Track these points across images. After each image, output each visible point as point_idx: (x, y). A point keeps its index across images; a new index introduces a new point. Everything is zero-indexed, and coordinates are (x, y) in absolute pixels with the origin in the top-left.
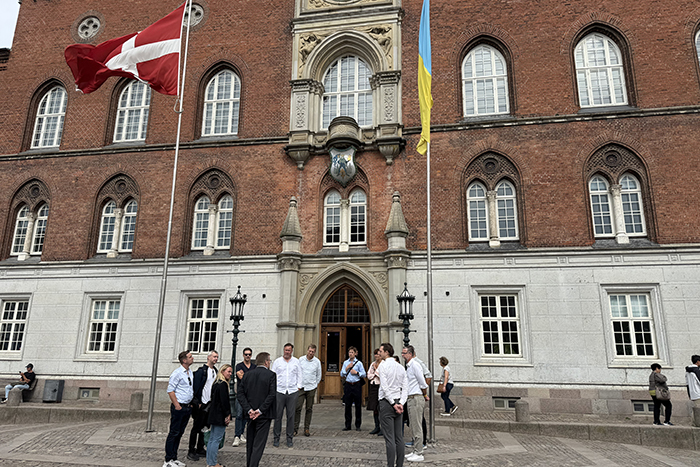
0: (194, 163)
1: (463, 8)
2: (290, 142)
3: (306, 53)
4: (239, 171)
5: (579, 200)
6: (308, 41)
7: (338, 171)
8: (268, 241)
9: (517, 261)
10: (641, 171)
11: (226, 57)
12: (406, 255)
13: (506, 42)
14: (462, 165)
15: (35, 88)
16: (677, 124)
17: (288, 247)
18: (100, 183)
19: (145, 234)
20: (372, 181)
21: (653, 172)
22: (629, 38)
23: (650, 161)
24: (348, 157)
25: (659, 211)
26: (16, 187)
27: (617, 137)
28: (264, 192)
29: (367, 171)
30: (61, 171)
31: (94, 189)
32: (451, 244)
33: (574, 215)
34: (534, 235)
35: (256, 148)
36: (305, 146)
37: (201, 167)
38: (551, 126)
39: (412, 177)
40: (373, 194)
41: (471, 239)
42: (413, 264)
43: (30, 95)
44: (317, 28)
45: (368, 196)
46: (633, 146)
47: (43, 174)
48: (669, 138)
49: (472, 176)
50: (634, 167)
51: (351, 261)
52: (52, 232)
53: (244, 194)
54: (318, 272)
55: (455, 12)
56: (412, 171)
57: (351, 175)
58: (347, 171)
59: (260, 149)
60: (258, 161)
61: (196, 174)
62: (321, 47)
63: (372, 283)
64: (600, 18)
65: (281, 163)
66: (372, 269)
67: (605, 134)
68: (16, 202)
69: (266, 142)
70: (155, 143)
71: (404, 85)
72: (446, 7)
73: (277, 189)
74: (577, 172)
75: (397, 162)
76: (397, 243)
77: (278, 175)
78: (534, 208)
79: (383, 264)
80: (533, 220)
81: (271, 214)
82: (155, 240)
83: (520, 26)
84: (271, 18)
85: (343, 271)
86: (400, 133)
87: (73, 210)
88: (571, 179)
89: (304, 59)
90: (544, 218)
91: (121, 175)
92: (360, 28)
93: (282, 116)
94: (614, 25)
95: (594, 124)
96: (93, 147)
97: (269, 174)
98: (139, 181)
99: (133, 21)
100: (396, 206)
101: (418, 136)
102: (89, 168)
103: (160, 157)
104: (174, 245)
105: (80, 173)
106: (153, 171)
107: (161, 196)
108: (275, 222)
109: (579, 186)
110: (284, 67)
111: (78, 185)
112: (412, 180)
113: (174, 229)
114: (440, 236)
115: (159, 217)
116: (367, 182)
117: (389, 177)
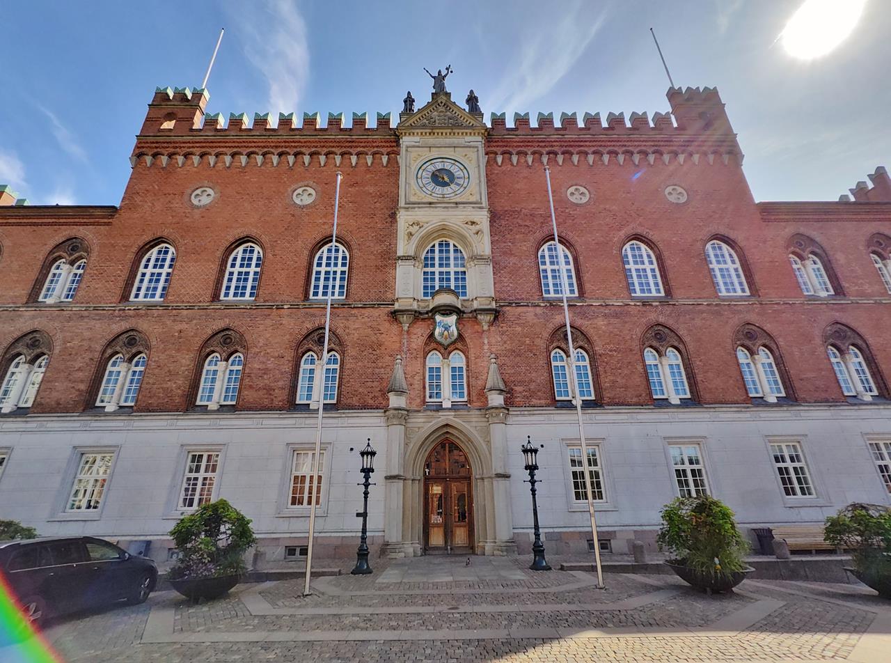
0: (303, 322)
1: (537, 213)
2: (397, 306)
3: (411, 234)
4: (347, 331)
5: (640, 368)
6: (412, 225)
7: (441, 335)
8: (375, 397)
9: (597, 418)
10: (681, 347)
12: (505, 413)
13: (572, 241)
14: (546, 335)
15: (141, 244)
16: (703, 312)
17: (395, 402)
18: (205, 337)
19: (251, 387)
20: (470, 346)
21: (690, 349)
22: (661, 246)
23: (687, 339)
24: (451, 322)
25: (699, 378)
26: (111, 337)
27: (662, 319)
28: (370, 351)
29: (466, 335)
30: (163, 324)
31: (197, 342)
32: (543, 402)
33: (638, 380)
35: (363, 311)
36: (411, 311)
37: (309, 326)
38: (613, 308)
39: (505, 343)
40: (472, 356)
41: (557, 398)
42: (511, 420)
43: (135, 249)
44: (420, 214)
45: (467, 357)
46: (674, 327)
47: (143, 325)
48: (698, 323)
49: (555, 345)
50: (676, 344)
52: (148, 383)
53: (351, 352)
54: (425, 424)
56: (505, 338)
57: (453, 338)
58: (450, 335)
59: (367, 312)
60: (365, 323)
61: (304, 332)
62: (423, 232)
63: (475, 438)
64: (639, 230)
65: (387, 325)
66: (474, 424)
67: (653, 317)
68: (109, 351)
69: (373, 306)
70: (265, 301)
71: (494, 267)
73: (383, 348)
74: (635, 345)
75: (493, 329)
76: (496, 400)
77: (383, 335)
78: (606, 373)
79: (483, 418)
80: (606, 382)
81: (377, 371)
82: (261, 393)
84: (378, 204)
85: (447, 425)
86: (494, 305)
87: (174, 362)
88: (631, 350)
89: (409, 238)
90: (614, 382)
91: (228, 329)
92: (456, 219)
93: (388, 285)
95: (644, 309)
96: (200, 302)
97: (376, 334)
98: (247, 337)
99: (248, 194)
100: (493, 367)
101: (508, 308)
102: (195, 321)
103: (269, 315)
104: (280, 399)
105: (184, 326)
106: (262, 327)
107: (268, 351)
108: (382, 379)
109: (638, 357)
110: (390, 245)
111: (181, 338)
112: (505, 346)
113: (281, 383)
114: (532, 394)
115: (266, 371)
116: (466, 345)
117: (486, 342)
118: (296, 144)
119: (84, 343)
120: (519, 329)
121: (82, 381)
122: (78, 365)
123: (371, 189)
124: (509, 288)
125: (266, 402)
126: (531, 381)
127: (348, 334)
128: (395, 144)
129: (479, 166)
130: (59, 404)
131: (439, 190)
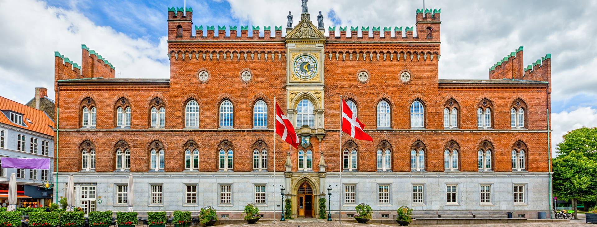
0: (253, 138)
1: (344, 87)
3: (292, 99)
4: (269, 141)
5: (374, 157)
6: (292, 94)
7: (304, 144)
8: (281, 167)
9: (356, 176)
10: (391, 149)
11: (261, 96)
12: (325, 174)
13: (357, 102)
16: (402, 135)
17: (288, 170)
18: (218, 143)
19: (238, 163)
20: (314, 148)
21: (394, 150)
22: (393, 104)
23: (394, 146)
24: (307, 139)
25: (395, 161)
26: (184, 142)
27: (386, 138)
29: (313, 144)
30: (202, 137)
31: (216, 145)
32: (338, 170)
33: (372, 162)
34: (361, 168)
37: (255, 139)
39: (327, 147)
40: (315, 153)
41: (343, 168)
42: (327, 176)
43: (182, 103)
44: (295, 89)
45: (313, 153)
46: (390, 141)
47: (195, 138)
48: (400, 140)
49: (345, 148)
50: (390, 148)
51: (308, 175)
52: (202, 161)
54: (298, 178)
55: (342, 88)
56: (327, 145)
57: (308, 146)
58: (307, 145)
61: (254, 142)
62: (297, 97)
63: (314, 182)
64: (386, 96)
66: (314, 177)
67: (383, 137)
68: (185, 149)
70: (237, 129)
71: (325, 114)
72: (339, 85)
73: (283, 149)
74: (374, 148)
75: (322, 141)
76: (322, 170)
78: (362, 159)
79: (318, 176)
80: (361, 163)
81: (282, 157)
82: (241, 165)
83: (362, 96)
84: (278, 81)
85: (305, 178)
86: (323, 132)
87: (209, 153)
88: (372, 151)
89: (291, 101)
90: (364, 163)
91: (226, 140)
92: (311, 91)
94: (389, 100)
95: (380, 133)
96: (213, 128)
98: (233, 143)
99: (223, 75)
100: (322, 157)
101: (329, 133)
102: (213, 137)
103: (240, 134)
104: (248, 167)
105: (209, 139)
106: (238, 140)
107: (242, 149)
108: (283, 161)
109: (374, 153)
110: (284, 102)
111: (209, 143)
112: (327, 148)
113: (248, 162)
114: (335, 167)
115: (242, 157)
116: (313, 148)
117: (320, 146)
118: (240, 47)
119: (175, 145)
120: (332, 141)
121: (179, 160)
122: (176, 154)
123: (274, 73)
124: (330, 124)
125: (244, 168)
126: (335, 162)
127: (270, 143)
128: (284, 47)
129: (321, 61)
130: (174, 168)
131: (304, 74)
